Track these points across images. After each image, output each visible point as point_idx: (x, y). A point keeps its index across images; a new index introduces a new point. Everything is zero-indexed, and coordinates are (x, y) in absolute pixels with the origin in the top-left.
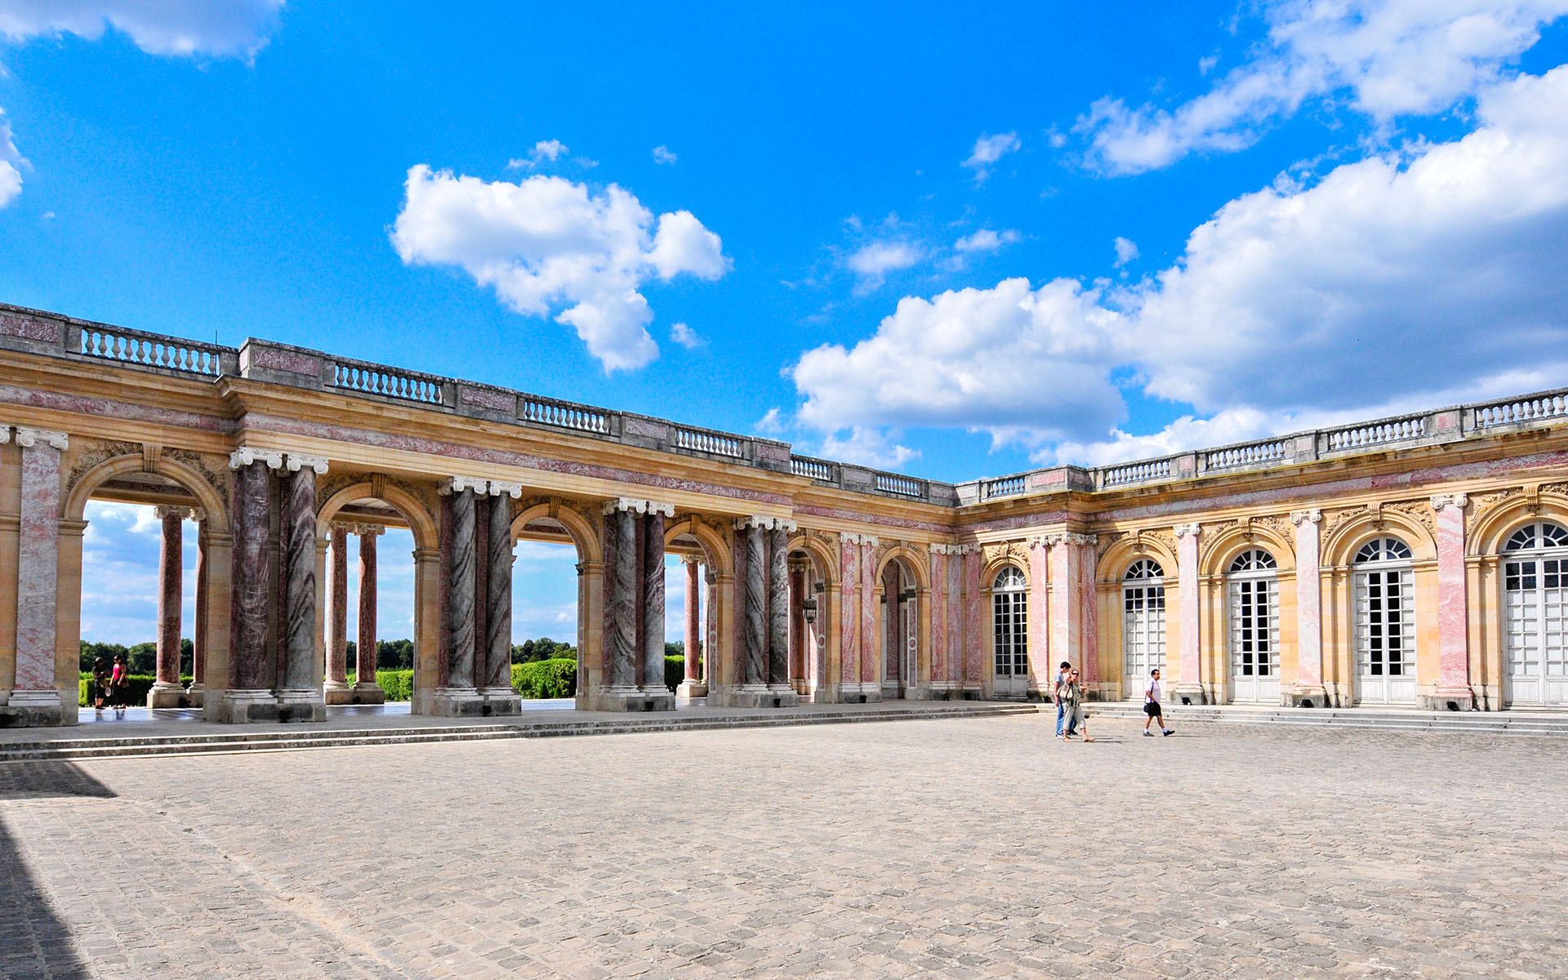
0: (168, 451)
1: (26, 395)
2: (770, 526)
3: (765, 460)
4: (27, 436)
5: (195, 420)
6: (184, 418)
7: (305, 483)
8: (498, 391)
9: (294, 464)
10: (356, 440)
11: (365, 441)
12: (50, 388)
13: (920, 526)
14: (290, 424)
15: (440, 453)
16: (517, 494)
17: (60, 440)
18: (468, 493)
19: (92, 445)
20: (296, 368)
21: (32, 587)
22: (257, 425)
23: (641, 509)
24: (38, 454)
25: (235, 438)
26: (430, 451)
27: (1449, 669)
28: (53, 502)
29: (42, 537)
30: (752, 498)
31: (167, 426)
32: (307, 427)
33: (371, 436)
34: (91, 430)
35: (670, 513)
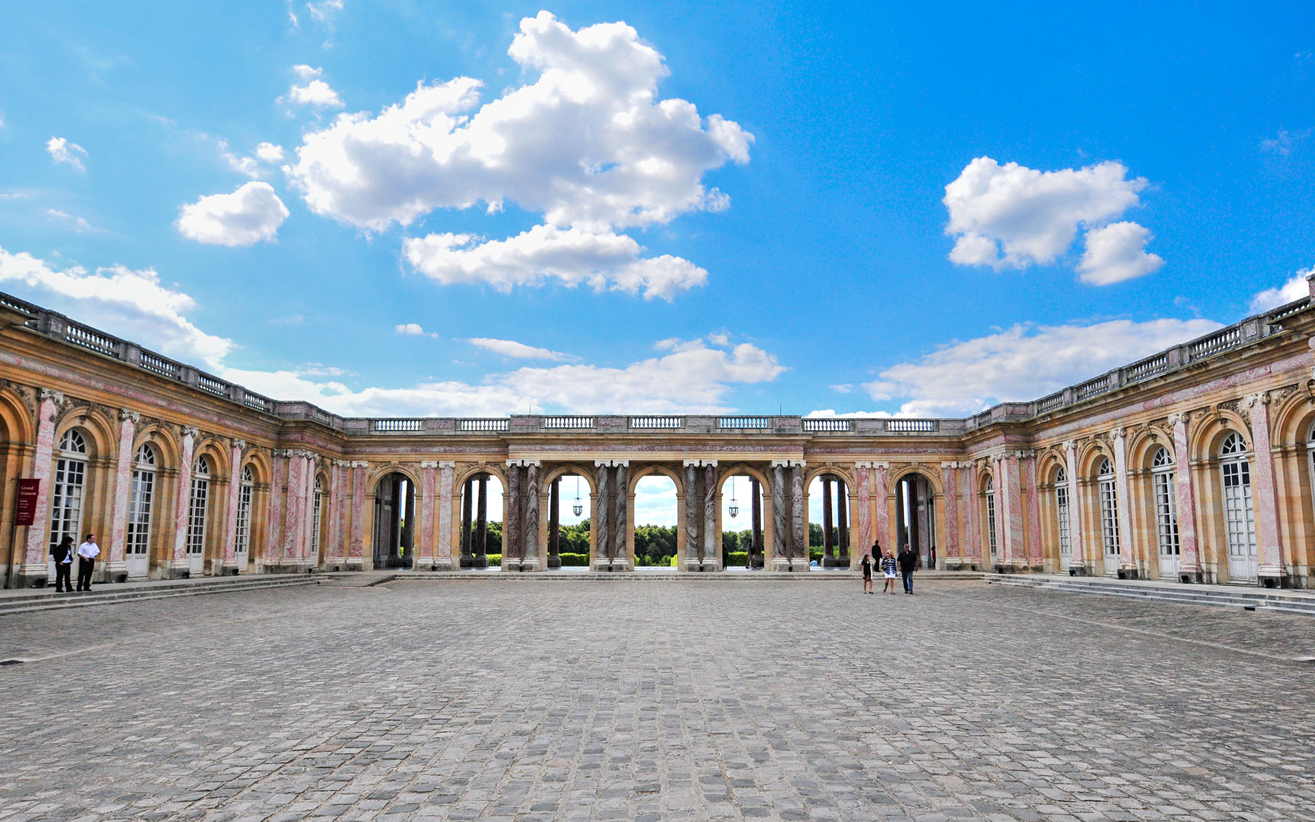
0: (487, 463)
1: (442, 449)
2: (785, 465)
3: (782, 427)
4: (442, 465)
5: (497, 449)
6: (493, 449)
7: (532, 471)
8: (617, 417)
9: (526, 464)
10: (552, 450)
11: (556, 450)
12: (449, 446)
13: (930, 451)
14: (525, 447)
15: (589, 450)
16: (626, 464)
17: (452, 464)
18: (602, 467)
19: (463, 465)
20: (528, 424)
21: (444, 520)
22: (513, 450)
23: (697, 464)
24: (446, 470)
25: (506, 454)
26: (584, 450)
27: (1187, 550)
28: (450, 487)
29: (447, 501)
30: (771, 450)
31: (487, 454)
32: (532, 447)
33: (558, 447)
34: (462, 458)
35: (715, 464)
